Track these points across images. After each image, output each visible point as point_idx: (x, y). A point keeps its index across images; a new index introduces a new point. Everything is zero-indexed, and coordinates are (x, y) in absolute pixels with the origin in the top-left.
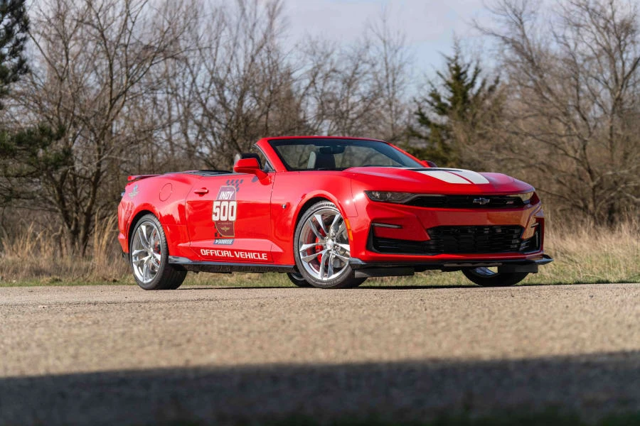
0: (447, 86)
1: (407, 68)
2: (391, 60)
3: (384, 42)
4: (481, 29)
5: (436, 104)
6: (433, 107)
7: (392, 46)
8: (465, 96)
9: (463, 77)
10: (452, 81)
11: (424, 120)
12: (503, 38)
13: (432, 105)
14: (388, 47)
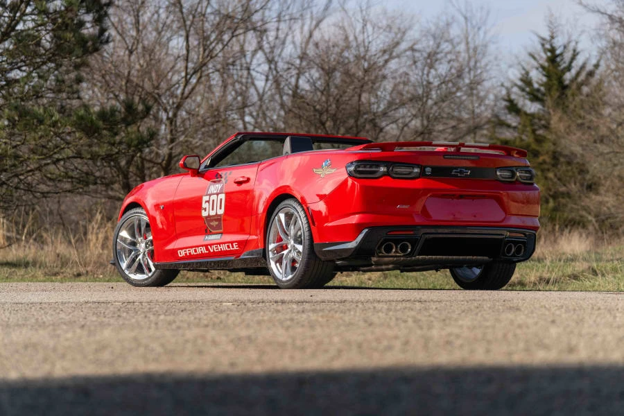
0: (540, 69)
1: (492, 48)
2: (473, 39)
3: (466, 18)
4: (585, 6)
5: (528, 89)
6: (524, 93)
7: (474, 22)
8: (560, 80)
9: (558, 59)
10: (546, 64)
11: (513, 107)
12: (611, 17)
13: (523, 90)
14: (469, 24)
